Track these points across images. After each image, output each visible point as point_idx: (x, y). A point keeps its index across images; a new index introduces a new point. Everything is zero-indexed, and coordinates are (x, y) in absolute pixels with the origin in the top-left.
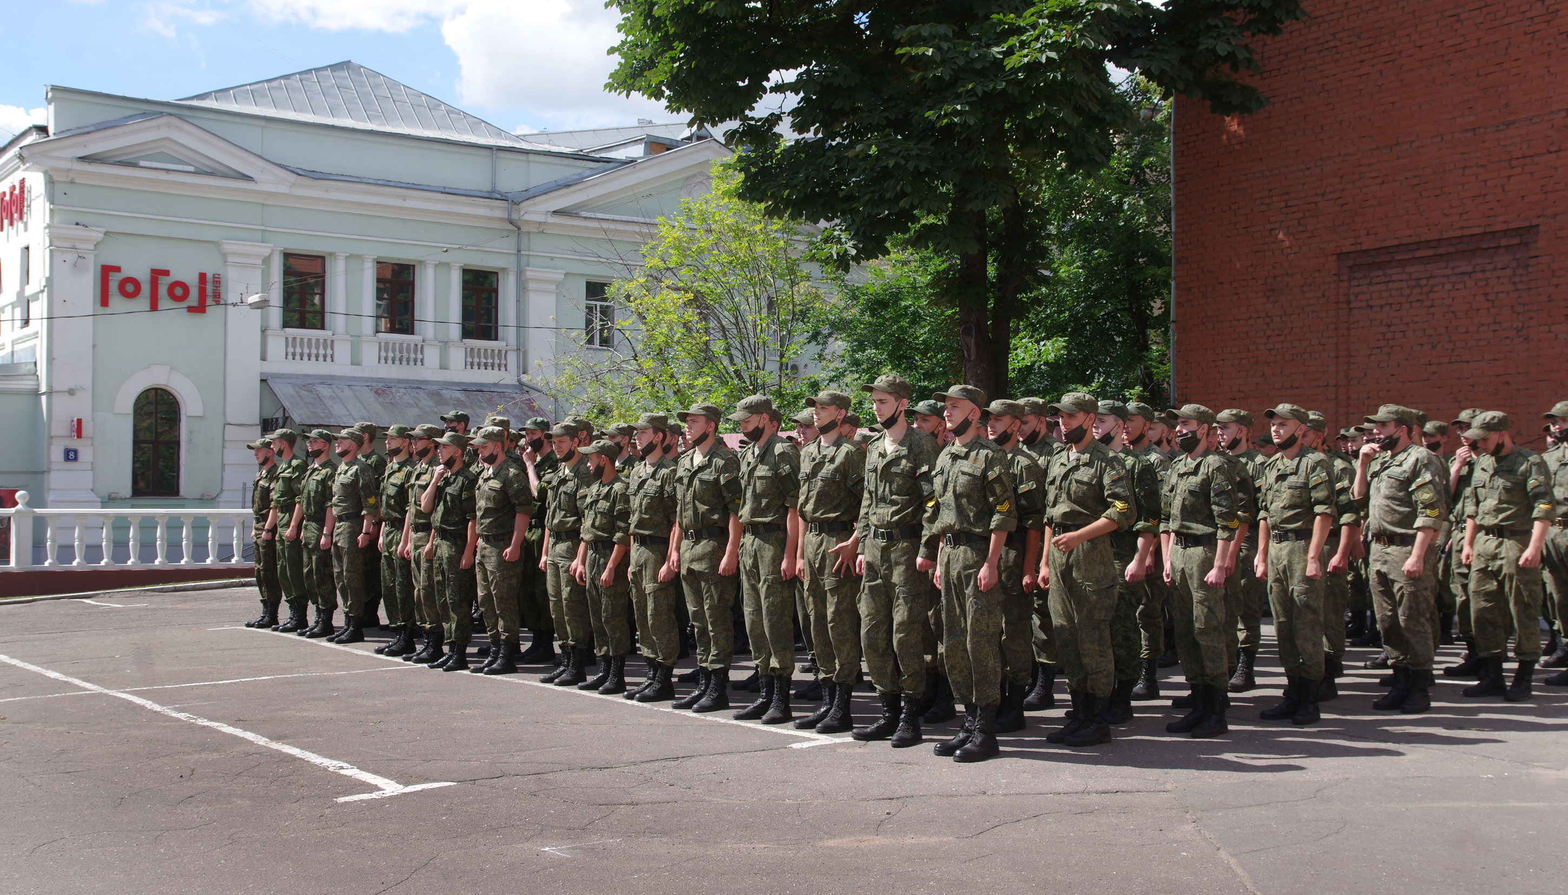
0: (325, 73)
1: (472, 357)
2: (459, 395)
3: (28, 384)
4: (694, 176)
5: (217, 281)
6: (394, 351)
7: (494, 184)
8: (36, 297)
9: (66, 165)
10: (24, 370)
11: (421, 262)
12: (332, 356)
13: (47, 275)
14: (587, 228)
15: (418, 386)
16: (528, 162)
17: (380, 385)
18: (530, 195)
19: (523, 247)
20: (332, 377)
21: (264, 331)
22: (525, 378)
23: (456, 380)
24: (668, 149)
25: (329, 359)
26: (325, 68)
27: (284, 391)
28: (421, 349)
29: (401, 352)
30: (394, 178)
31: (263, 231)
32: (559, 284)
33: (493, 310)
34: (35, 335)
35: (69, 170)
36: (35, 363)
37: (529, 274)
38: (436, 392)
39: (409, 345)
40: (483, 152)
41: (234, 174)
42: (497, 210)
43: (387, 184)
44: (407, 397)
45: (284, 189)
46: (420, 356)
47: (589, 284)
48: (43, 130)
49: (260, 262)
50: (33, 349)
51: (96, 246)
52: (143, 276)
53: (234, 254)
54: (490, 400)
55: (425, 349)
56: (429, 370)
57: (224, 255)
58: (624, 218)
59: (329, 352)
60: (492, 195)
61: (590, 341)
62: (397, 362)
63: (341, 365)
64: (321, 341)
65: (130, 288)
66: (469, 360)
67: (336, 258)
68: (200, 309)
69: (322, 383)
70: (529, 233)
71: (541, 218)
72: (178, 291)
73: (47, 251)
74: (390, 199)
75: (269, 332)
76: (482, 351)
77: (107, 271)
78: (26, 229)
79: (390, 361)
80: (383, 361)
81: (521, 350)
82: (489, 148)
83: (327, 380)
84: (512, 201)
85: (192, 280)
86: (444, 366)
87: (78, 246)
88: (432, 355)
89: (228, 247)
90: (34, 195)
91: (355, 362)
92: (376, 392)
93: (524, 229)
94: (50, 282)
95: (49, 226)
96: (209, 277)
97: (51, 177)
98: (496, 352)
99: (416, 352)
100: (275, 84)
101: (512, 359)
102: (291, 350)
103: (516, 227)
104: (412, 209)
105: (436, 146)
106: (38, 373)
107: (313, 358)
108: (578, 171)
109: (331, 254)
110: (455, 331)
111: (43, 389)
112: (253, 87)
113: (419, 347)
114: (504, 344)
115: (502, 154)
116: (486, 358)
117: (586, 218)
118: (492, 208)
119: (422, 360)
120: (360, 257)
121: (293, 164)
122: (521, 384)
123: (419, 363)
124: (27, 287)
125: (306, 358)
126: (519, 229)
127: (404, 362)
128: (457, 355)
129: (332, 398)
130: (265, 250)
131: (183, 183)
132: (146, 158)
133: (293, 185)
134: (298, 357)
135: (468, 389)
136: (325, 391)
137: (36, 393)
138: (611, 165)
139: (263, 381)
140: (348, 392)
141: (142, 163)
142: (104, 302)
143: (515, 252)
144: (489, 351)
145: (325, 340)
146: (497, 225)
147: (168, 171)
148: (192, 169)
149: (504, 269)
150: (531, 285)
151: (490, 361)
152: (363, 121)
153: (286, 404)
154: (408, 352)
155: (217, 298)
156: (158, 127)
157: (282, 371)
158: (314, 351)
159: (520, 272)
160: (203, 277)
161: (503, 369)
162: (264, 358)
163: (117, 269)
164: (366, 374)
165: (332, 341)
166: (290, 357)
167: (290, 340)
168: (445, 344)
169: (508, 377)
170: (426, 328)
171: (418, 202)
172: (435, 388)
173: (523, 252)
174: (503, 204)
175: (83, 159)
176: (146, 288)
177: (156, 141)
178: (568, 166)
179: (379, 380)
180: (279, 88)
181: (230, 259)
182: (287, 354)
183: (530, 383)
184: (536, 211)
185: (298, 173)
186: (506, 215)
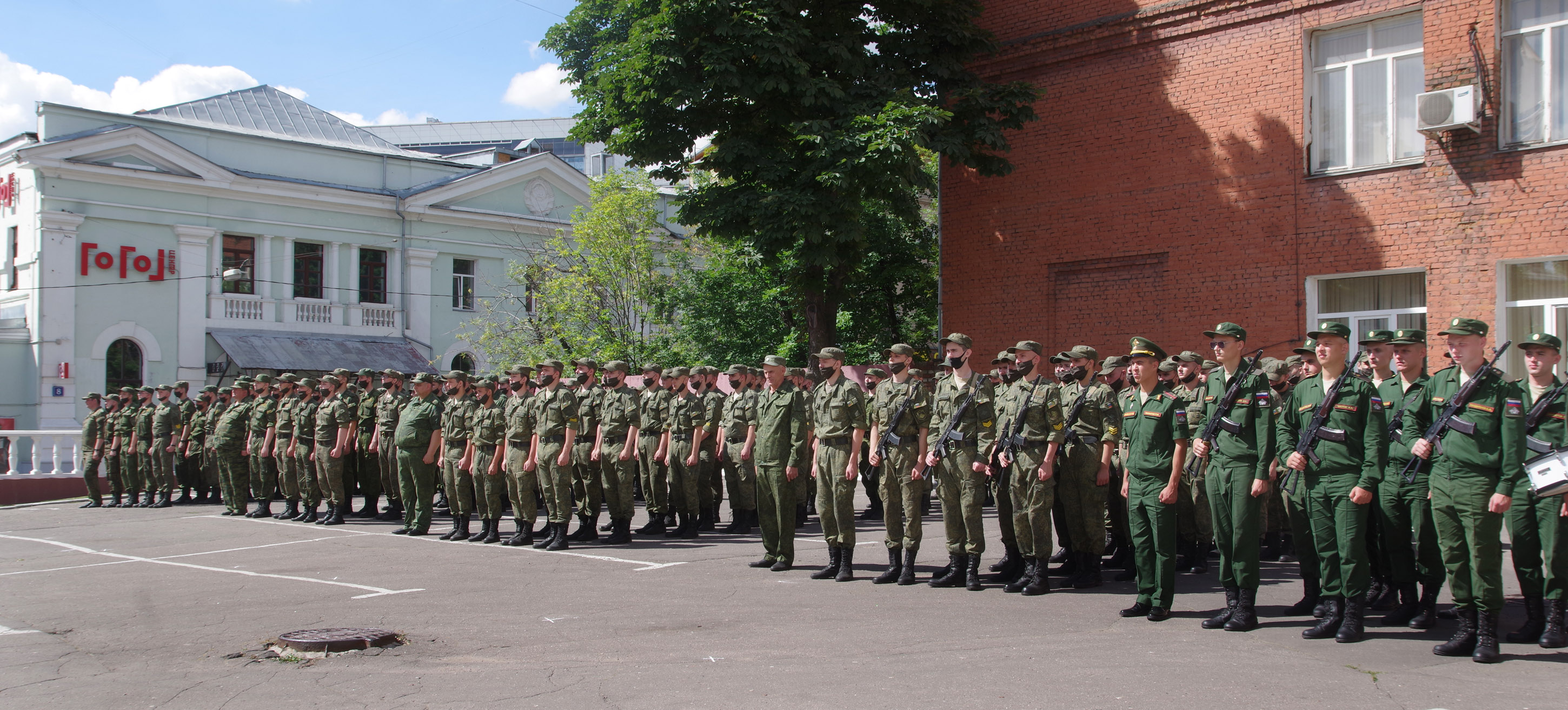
0: (247, 94)
1: (368, 316)
2: (359, 345)
3: (21, 335)
4: (534, 179)
5: (172, 255)
6: (308, 311)
7: (384, 183)
8: (26, 267)
9: (56, 164)
10: (15, 324)
11: (329, 243)
12: (261, 315)
13: (39, 249)
14: (455, 218)
15: (327, 338)
16: (410, 166)
17: (298, 338)
18: (410, 193)
19: (407, 232)
20: (261, 331)
21: (208, 295)
22: (408, 332)
23: (356, 333)
24: (512, 159)
25: (258, 317)
26: (248, 91)
27: (225, 342)
28: (327, 309)
29: (314, 311)
30: (308, 178)
31: (208, 217)
32: (433, 261)
33: (382, 281)
34: (26, 297)
35: (57, 169)
36: (25, 319)
37: (411, 253)
38: (342, 343)
39: (319, 307)
40: (377, 159)
41: (186, 174)
42: (387, 204)
43: (305, 182)
44: (320, 347)
45: (225, 185)
46: (328, 315)
47: (456, 261)
48: (34, 136)
49: (205, 241)
50: (23, 309)
51: (77, 227)
52: (115, 252)
53: (186, 235)
54: (382, 349)
55: (332, 309)
56: (335, 326)
57: (178, 236)
58: (483, 211)
59: (259, 311)
60: (384, 192)
61: (456, 304)
62: (311, 320)
63: (267, 322)
64: (253, 303)
65: (104, 261)
66: (366, 318)
67: (263, 239)
68: (158, 278)
69: (255, 336)
70: (411, 221)
71: (421, 210)
72: (142, 264)
73: (39, 233)
74: (306, 194)
75: (212, 296)
76: (375, 312)
77: (86, 248)
78: (14, 212)
79: (305, 319)
80: (300, 319)
81: (404, 310)
82: (381, 156)
83: (258, 334)
84: (400, 196)
85: (153, 255)
86: (346, 323)
87: (64, 227)
88: (337, 314)
89: (181, 229)
90: (22, 186)
91: (279, 320)
92: (296, 343)
93: (407, 218)
94: (41, 256)
95: (41, 212)
96: (166, 253)
97: (42, 173)
98: (386, 312)
99: (325, 312)
100: (210, 102)
101: (398, 318)
102: (229, 310)
103: (401, 217)
104: (323, 202)
105: (341, 154)
106: (29, 326)
107: (246, 316)
108: (446, 174)
109: (260, 236)
110: (354, 296)
111: (35, 338)
112: (194, 104)
114: (392, 306)
115: (390, 161)
116: (378, 316)
117: (454, 211)
118: (383, 202)
119: (330, 318)
120: (281, 239)
121: (232, 167)
122: (405, 337)
123: (327, 321)
124: (16, 259)
125: (241, 316)
126: (404, 218)
127: (316, 320)
128: (356, 314)
129: (263, 347)
130: (209, 232)
131: (146, 180)
132: (118, 160)
133: (232, 183)
134: (235, 316)
135: (364, 341)
136: (257, 342)
137: (28, 343)
138: (472, 170)
139: (208, 334)
140: (274, 343)
141: (116, 164)
142: (84, 271)
143: (400, 235)
144: (381, 312)
145: (255, 303)
146: (387, 215)
147: (135, 170)
148: (154, 169)
149: (391, 249)
150: (413, 261)
151: (381, 319)
152: (280, 132)
153: (229, 352)
154: (319, 311)
155: (172, 269)
156: (128, 136)
157: (222, 327)
158: (247, 311)
159: (404, 251)
160: (161, 252)
161: (391, 325)
162: (208, 316)
163: (94, 246)
164: (288, 329)
165: (261, 303)
166: (229, 315)
167: (229, 302)
168: (347, 306)
169: (395, 332)
170: (332, 293)
171: (327, 197)
172: (340, 340)
173: (406, 236)
174: (392, 199)
175: (69, 160)
176: (117, 262)
177: (126, 146)
179: (297, 333)
180: (214, 105)
181: (182, 239)
182: (226, 313)
183: (414, 338)
184: (416, 205)
185: (236, 173)
186: (394, 207)
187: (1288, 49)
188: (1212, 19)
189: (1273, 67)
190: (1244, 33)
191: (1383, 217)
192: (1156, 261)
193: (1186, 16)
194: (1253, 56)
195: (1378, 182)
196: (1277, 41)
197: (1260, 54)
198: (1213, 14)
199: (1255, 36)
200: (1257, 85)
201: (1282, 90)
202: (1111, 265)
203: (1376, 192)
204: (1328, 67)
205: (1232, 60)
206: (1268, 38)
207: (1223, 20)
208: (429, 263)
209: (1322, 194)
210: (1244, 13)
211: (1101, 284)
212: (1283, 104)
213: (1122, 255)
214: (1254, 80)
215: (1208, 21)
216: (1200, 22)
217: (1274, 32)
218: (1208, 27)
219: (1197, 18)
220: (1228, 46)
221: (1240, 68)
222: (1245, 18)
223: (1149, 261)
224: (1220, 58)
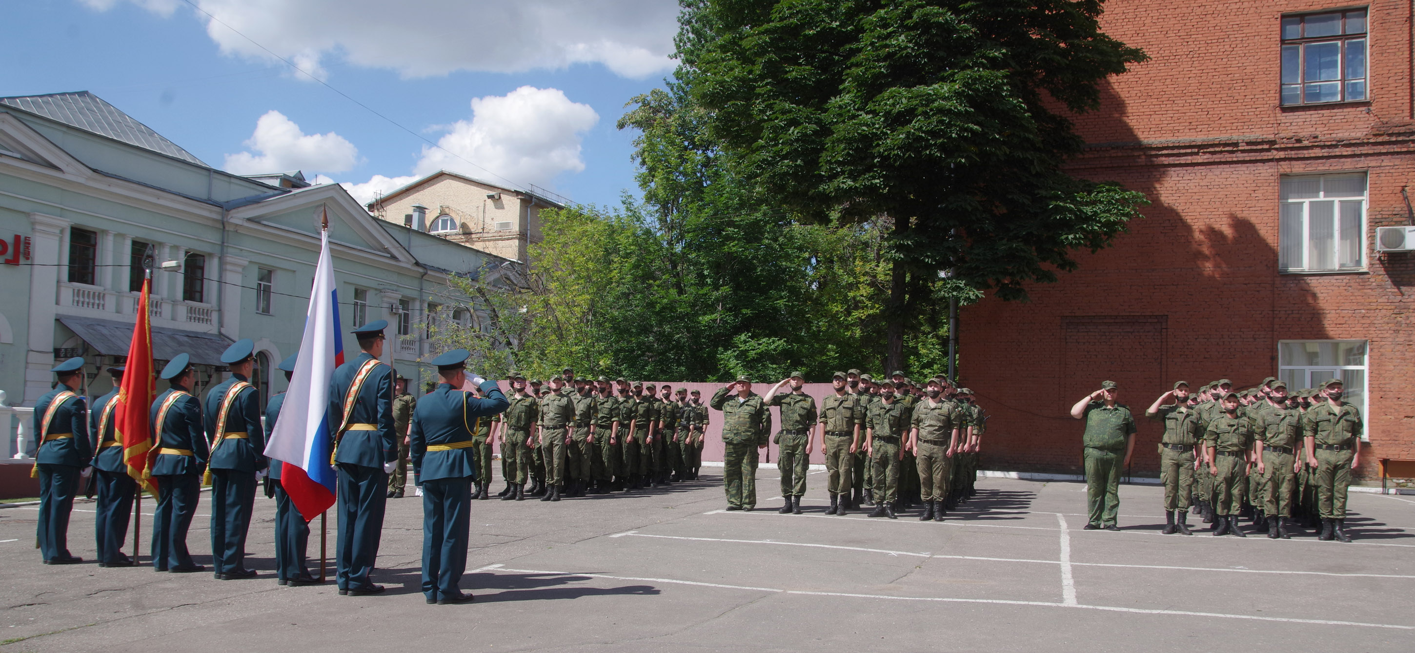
0: (75, 97)
1: (191, 313)
2: (186, 339)
4: (321, 205)
5: (27, 243)
7: (210, 194)
11: (161, 244)
12: (103, 305)
14: (266, 232)
15: (159, 331)
16: (230, 183)
18: (234, 205)
19: (225, 241)
20: (104, 321)
21: (58, 282)
22: (223, 331)
23: (182, 328)
25: (101, 307)
27: (79, 328)
28: (159, 305)
31: (62, 208)
32: (244, 268)
37: (229, 259)
38: (172, 336)
39: (152, 302)
40: (204, 172)
41: (48, 164)
42: (212, 213)
43: (148, 185)
44: (157, 338)
45: (81, 180)
46: (159, 310)
47: (261, 270)
49: (57, 231)
53: (41, 223)
54: (204, 344)
55: (163, 305)
56: (165, 320)
57: (33, 223)
58: (286, 228)
59: (102, 302)
60: (209, 202)
61: (257, 309)
63: (109, 312)
64: (97, 294)
66: (189, 314)
67: (107, 235)
68: (14, 262)
69: (98, 325)
70: (228, 231)
71: (239, 222)
74: (149, 197)
75: (62, 284)
76: (197, 309)
80: (136, 312)
81: (220, 310)
82: (210, 170)
83: (102, 323)
84: (226, 207)
85: (9, 240)
86: (174, 319)
88: (166, 309)
89: (39, 218)
91: (119, 311)
93: (227, 228)
96: (22, 238)
98: (205, 311)
99: (157, 307)
101: (215, 316)
102: (76, 298)
103: (223, 225)
104: (160, 205)
105: (179, 165)
107: (91, 306)
108: (257, 193)
109: (102, 231)
110: (180, 293)
113: (159, 303)
114: (209, 305)
115: (216, 176)
116: (199, 314)
117: (265, 225)
118: (211, 211)
119: (161, 313)
120: (123, 235)
122: (220, 334)
123: (159, 315)
125: (86, 305)
126: (224, 227)
128: (182, 310)
129: (111, 336)
130: (60, 223)
131: (8, 165)
133: (87, 178)
134: (81, 304)
135: (189, 335)
136: (104, 331)
138: (277, 193)
139: (57, 320)
143: (219, 243)
144: (201, 310)
145: (99, 294)
146: (211, 223)
147: (1, 154)
148: (19, 156)
149: (211, 255)
150: (229, 267)
151: (201, 316)
153: (87, 339)
155: (27, 256)
157: (70, 314)
158: (91, 300)
159: (220, 257)
160: (17, 238)
161: (209, 323)
162: (58, 302)
164: (125, 321)
165: (104, 295)
166: (76, 303)
167: (76, 291)
168: (174, 302)
169: (212, 328)
170: (163, 291)
171: (166, 201)
172: (172, 333)
173: (225, 244)
174: (216, 208)
178: (253, 189)
180: (49, 103)
181: (38, 227)
182: (73, 302)
183: (227, 335)
184: (238, 217)
185: (95, 171)
186: (219, 217)
187: (1267, 184)
188: (1207, 156)
189: (1256, 195)
190: (1233, 170)
191: (1338, 305)
192: (1156, 320)
193: (1189, 151)
194: (1240, 186)
195: (1335, 281)
196: (1259, 178)
197: (1246, 185)
198: (1210, 153)
199: (1242, 172)
200: (1242, 206)
201: (1262, 212)
202: (1117, 321)
203: (1333, 288)
204: (1290, 201)
205: (1223, 186)
206: (1252, 175)
207: (1217, 158)
208: (240, 270)
209: (1292, 285)
210: (1234, 155)
211: (1107, 334)
212: (1263, 221)
213: (1128, 314)
214: (1240, 202)
215: (1205, 157)
216: (1199, 157)
217: (1256, 172)
218: (1205, 161)
219: (1197, 154)
220: (1220, 176)
221: (1229, 193)
222: (1235, 159)
223: (1149, 320)
224: (1212, 183)
